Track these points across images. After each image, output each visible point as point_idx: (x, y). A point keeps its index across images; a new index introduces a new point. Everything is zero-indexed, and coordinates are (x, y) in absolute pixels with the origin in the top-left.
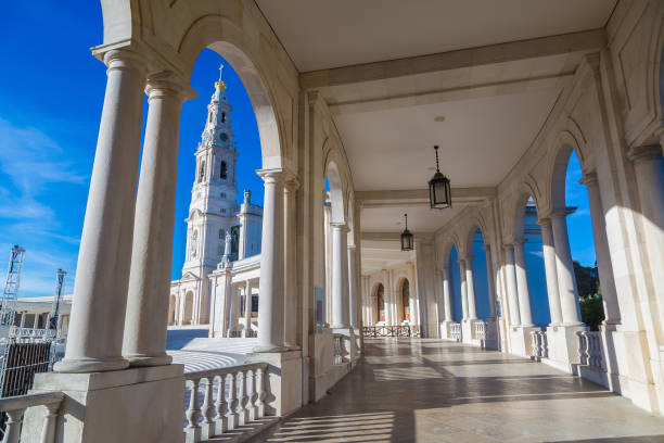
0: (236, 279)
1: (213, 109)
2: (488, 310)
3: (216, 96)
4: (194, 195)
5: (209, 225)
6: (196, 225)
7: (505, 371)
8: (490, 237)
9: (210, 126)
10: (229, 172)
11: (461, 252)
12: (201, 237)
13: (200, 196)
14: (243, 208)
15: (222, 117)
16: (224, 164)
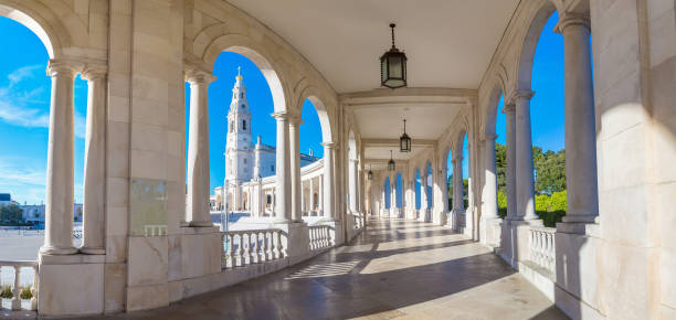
0: (265, 187)
1: (236, 91)
2: (401, 204)
3: (237, 84)
4: (228, 139)
5: (239, 156)
6: (231, 157)
7: (433, 229)
8: (404, 177)
9: (235, 101)
10: (247, 127)
11: (392, 181)
12: (234, 163)
13: (232, 140)
14: (257, 146)
15: (242, 95)
16: (244, 122)
